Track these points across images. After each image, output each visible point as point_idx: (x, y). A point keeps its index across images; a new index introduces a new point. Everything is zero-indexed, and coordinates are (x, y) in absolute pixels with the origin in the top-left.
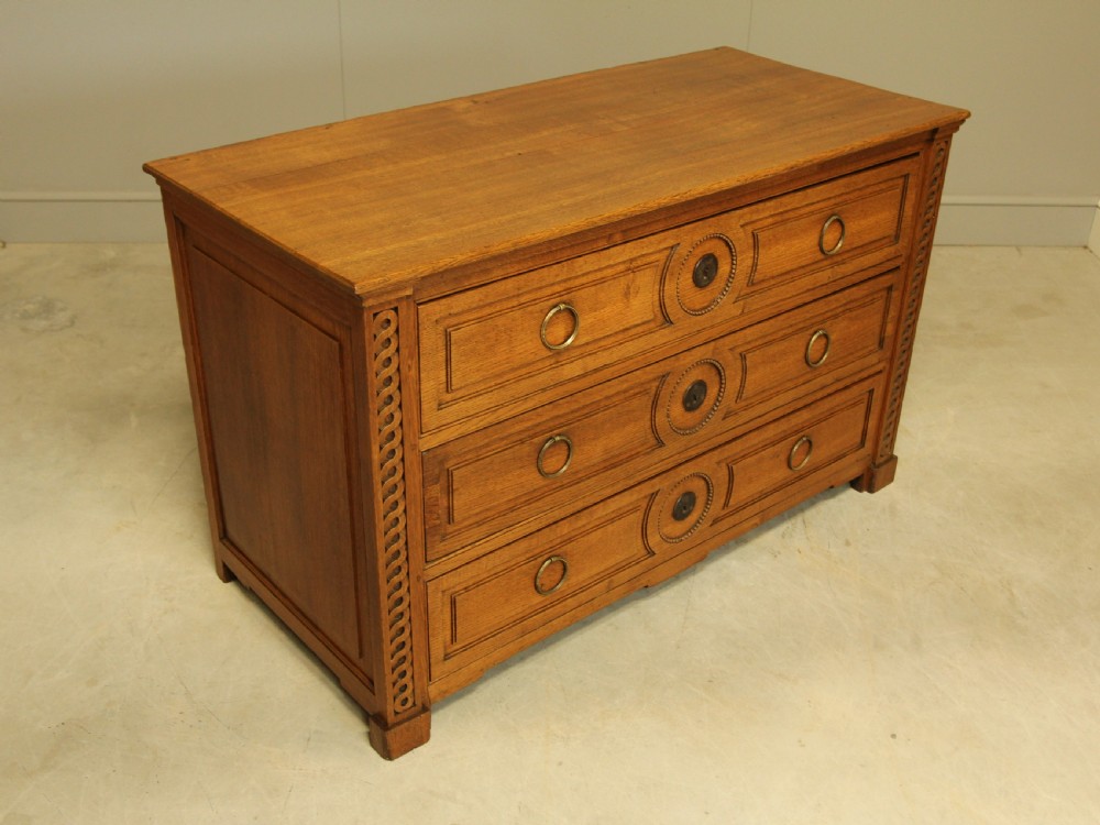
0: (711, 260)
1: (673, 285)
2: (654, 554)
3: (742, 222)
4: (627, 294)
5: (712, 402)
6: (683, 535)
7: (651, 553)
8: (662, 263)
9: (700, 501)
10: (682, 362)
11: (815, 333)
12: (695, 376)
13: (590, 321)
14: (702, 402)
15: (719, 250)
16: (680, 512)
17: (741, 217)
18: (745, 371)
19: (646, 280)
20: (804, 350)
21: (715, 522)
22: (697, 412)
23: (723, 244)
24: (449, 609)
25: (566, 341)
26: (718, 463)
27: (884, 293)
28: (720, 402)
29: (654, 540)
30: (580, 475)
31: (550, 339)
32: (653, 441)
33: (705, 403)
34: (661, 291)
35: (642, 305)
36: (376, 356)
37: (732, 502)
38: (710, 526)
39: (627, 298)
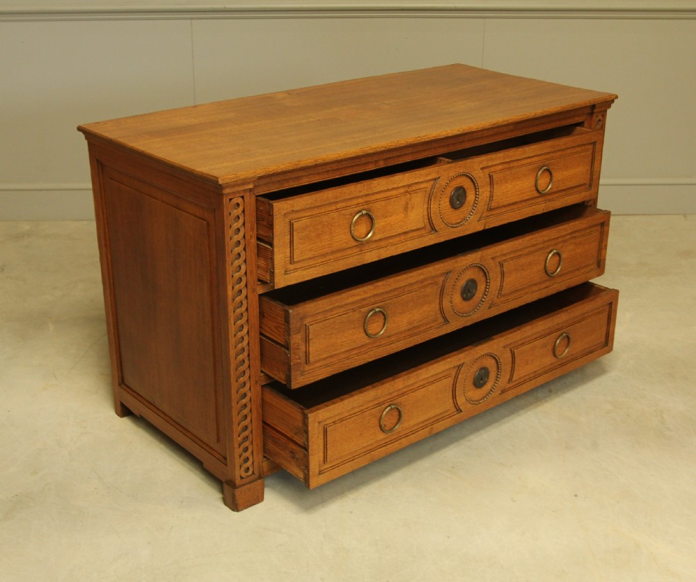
0: (462, 191)
1: (437, 206)
2: (461, 411)
3: (481, 166)
4: (406, 208)
5: (481, 296)
6: (481, 399)
7: (459, 410)
8: (429, 190)
9: (492, 375)
10: (460, 264)
11: (551, 251)
12: (469, 275)
13: (384, 224)
14: (474, 294)
15: (467, 184)
16: (480, 381)
17: (480, 163)
18: (503, 274)
19: (418, 200)
20: (543, 263)
21: (503, 392)
22: (471, 301)
23: (469, 180)
25: (367, 236)
26: (504, 347)
27: (599, 228)
28: (486, 295)
29: (461, 400)
30: (392, 339)
31: (356, 234)
32: (441, 320)
33: (476, 296)
34: (429, 209)
35: (416, 217)
36: (230, 226)
37: (515, 378)
38: (500, 394)
39: (406, 211)
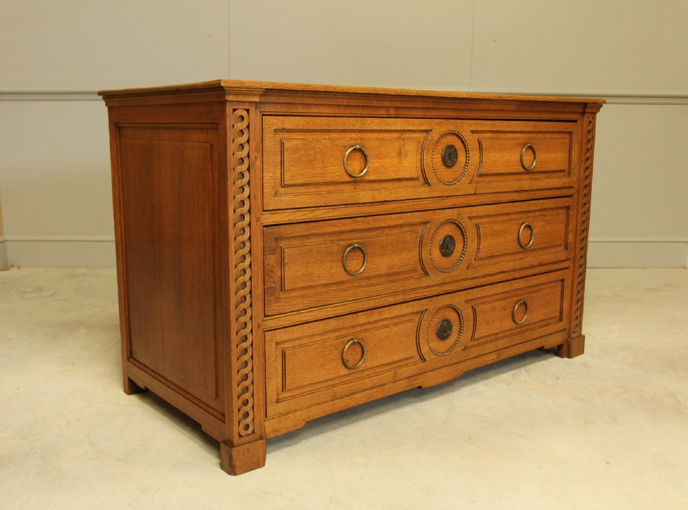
0: (453, 150)
1: (430, 159)
2: (425, 360)
3: (471, 129)
4: (400, 154)
5: (459, 254)
6: (445, 352)
7: (423, 359)
8: (422, 141)
9: (455, 328)
10: (438, 217)
11: (523, 223)
12: (448, 230)
13: (377, 165)
14: (452, 252)
15: (458, 144)
16: (443, 332)
17: (470, 125)
18: (479, 236)
19: (411, 148)
20: (516, 233)
21: (465, 349)
22: (450, 258)
23: (460, 141)
24: (280, 361)
25: (362, 171)
26: (466, 301)
27: (565, 210)
28: (464, 254)
29: (425, 349)
30: (372, 282)
31: (350, 169)
32: (420, 271)
33: (454, 254)
34: (422, 160)
35: (409, 166)
36: (233, 141)
37: (477, 336)
38: (463, 350)
39: (400, 157)
